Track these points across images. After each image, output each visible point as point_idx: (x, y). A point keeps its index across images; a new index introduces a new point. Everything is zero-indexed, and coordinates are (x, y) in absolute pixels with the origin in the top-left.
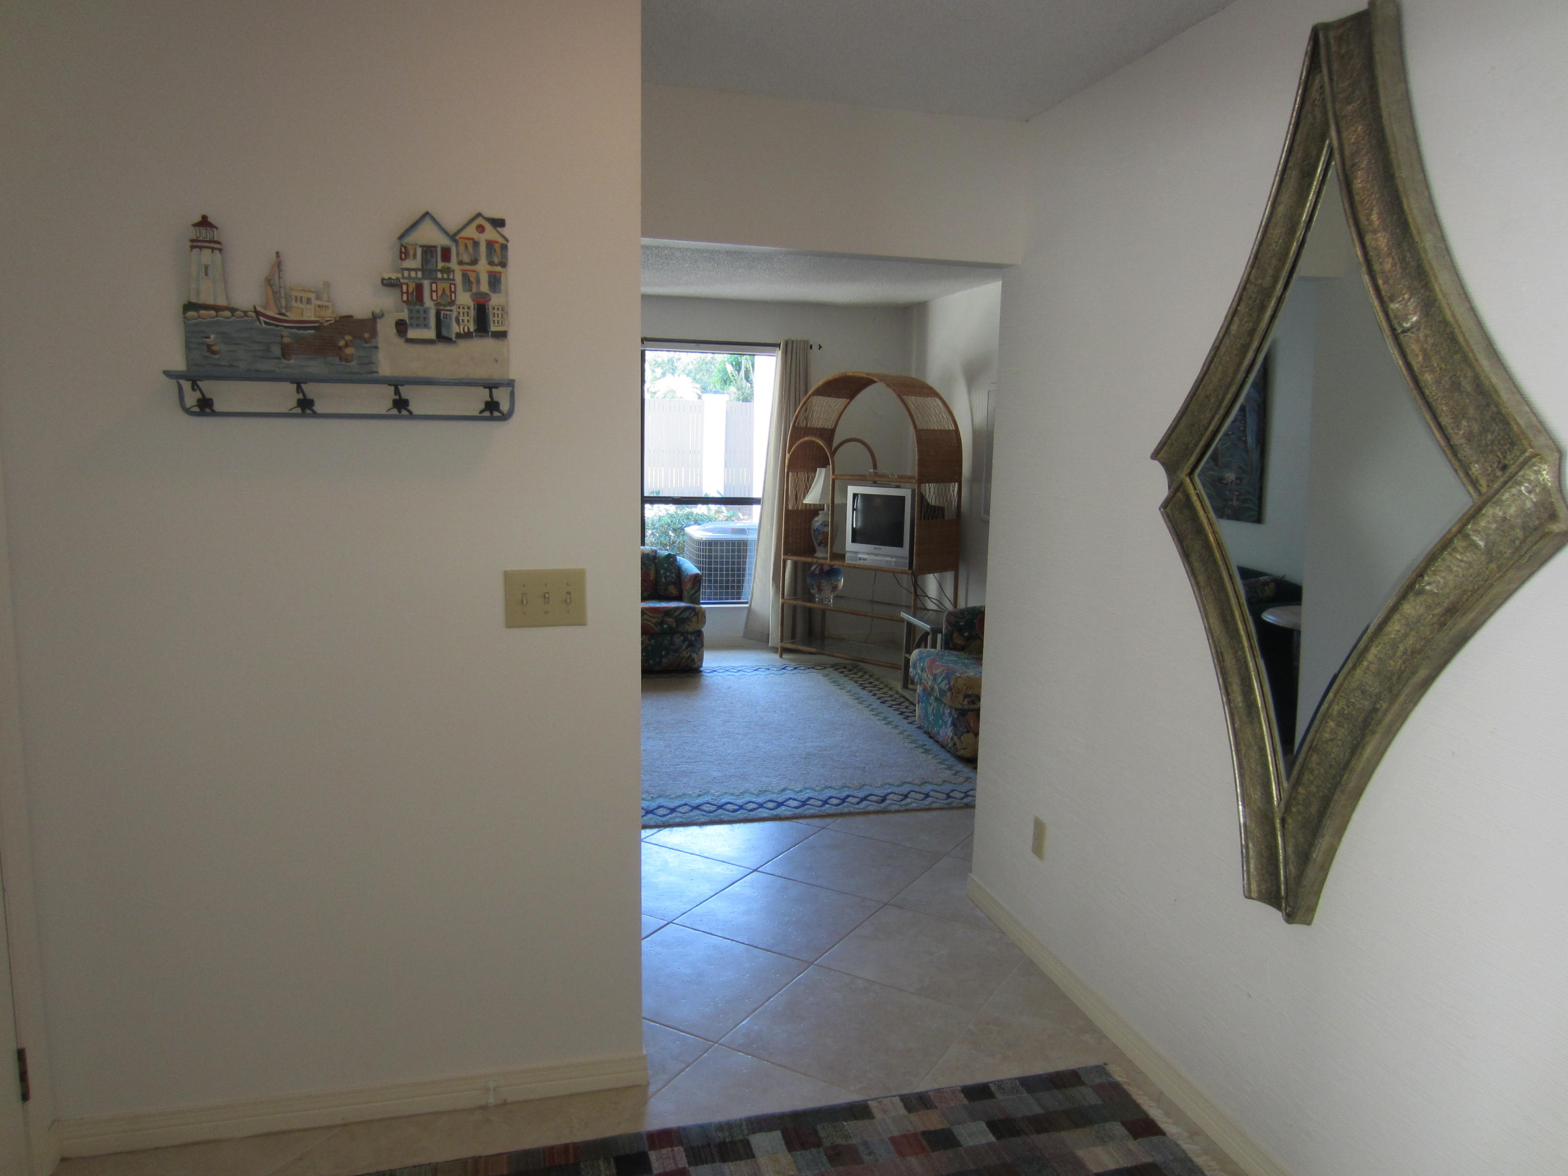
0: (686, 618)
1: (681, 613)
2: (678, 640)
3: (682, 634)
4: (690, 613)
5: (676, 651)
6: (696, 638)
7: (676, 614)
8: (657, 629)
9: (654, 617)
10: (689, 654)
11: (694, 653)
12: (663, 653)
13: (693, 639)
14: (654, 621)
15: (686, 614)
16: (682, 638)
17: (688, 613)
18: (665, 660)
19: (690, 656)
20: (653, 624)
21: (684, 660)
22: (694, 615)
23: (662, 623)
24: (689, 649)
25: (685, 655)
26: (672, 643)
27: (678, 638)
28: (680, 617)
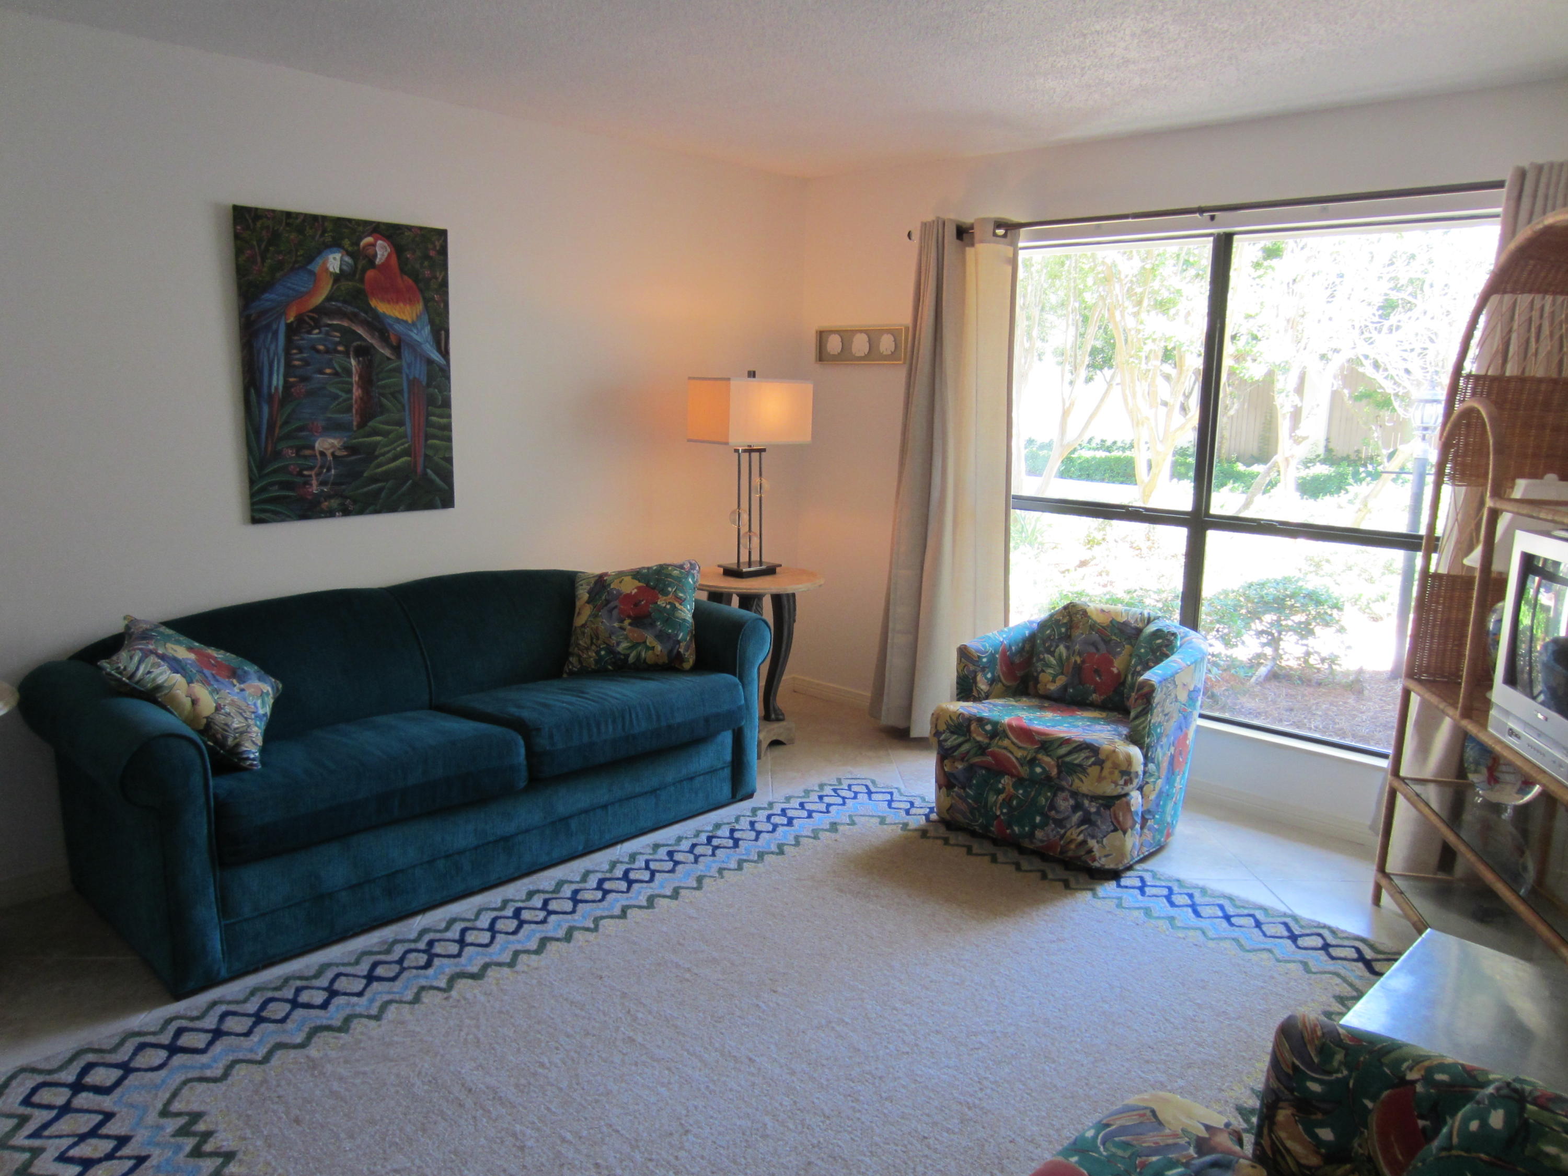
0: (1080, 765)
1: (1070, 753)
2: (1064, 803)
3: (1074, 794)
4: (1087, 758)
5: (1060, 823)
6: (1098, 809)
7: (1063, 751)
8: (1024, 771)
9: (1019, 748)
10: (1081, 837)
11: (1093, 837)
12: (1038, 819)
13: (1093, 810)
14: (1019, 754)
15: (1078, 758)
16: (1072, 802)
17: (1083, 755)
18: (1039, 834)
19: (1084, 842)
20: (1017, 758)
21: (1073, 846)
22: (1094, 764)
23: (1033, 762)
24: (1083, 828)
25: (1074, 836)
26: (1052, 807)
27: (1065, 799)
28: (1068, 759)
